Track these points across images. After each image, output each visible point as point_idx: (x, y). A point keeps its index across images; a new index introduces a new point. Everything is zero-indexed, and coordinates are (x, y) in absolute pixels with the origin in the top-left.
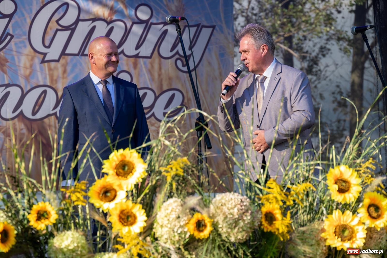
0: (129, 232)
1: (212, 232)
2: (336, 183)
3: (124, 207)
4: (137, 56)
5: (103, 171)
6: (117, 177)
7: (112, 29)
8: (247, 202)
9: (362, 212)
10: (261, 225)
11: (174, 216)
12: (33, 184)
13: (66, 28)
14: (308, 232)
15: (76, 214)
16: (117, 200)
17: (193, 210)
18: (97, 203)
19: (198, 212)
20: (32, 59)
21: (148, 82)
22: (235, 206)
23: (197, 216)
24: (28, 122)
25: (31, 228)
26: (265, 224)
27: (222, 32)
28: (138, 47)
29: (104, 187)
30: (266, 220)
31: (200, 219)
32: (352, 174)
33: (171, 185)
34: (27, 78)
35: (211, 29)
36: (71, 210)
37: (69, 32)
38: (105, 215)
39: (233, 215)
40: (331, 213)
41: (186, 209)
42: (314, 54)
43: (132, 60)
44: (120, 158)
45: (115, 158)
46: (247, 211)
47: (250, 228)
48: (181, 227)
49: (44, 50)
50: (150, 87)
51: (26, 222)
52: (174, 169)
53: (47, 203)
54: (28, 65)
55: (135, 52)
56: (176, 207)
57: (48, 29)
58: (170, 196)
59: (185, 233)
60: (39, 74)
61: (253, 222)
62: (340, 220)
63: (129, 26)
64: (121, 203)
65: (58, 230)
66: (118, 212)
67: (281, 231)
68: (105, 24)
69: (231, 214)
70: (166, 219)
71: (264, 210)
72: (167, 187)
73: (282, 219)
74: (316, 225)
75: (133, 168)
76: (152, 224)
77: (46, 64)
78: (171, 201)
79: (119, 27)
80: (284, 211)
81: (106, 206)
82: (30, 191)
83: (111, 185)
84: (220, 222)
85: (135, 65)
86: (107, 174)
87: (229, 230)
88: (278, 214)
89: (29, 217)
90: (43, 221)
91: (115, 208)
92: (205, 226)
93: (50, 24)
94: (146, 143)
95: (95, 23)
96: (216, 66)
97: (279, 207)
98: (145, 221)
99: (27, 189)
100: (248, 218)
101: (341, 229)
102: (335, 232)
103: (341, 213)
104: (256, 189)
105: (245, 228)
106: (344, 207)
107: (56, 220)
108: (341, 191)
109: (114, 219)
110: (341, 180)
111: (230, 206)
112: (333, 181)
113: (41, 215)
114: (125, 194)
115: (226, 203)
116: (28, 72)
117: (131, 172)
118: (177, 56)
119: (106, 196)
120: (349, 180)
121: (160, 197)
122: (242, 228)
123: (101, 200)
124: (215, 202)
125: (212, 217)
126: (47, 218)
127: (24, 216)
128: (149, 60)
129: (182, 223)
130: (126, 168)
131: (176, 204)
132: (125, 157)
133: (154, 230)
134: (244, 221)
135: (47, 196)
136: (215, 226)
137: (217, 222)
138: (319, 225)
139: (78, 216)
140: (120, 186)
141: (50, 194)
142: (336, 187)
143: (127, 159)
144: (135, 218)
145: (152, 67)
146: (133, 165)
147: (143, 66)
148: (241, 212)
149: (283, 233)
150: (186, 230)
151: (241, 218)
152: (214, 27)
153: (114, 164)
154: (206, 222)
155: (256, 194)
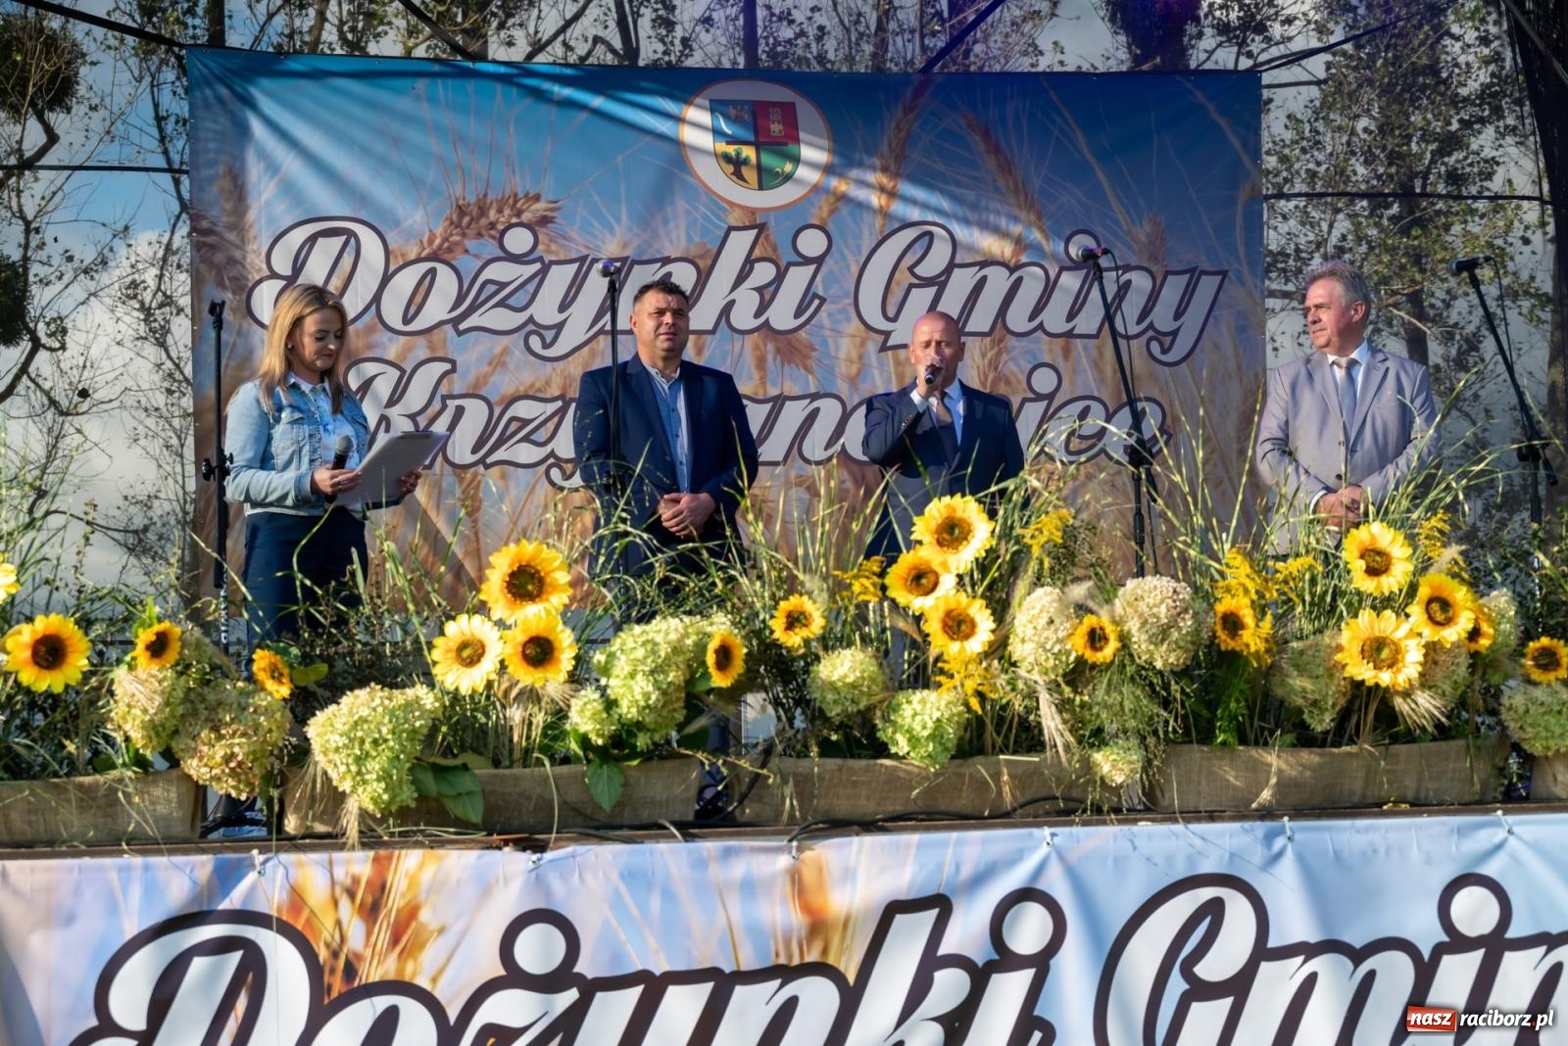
0: (962, 650)
1: (1118, 650)
2: (1362, 557)
3: (953, 605)
4: (1070, 335)
5: (913, 537)
6: (938, 548)
7: (1019, 280)
8: (1185, 592)
9: (1416, 610)
10: (1214, 636)
11: (1044, 620)
12: (778, 561)
13: (927, 282)
14: (1310, 653)
15: (862, 617)
16: (939, 592)
17: (1082, 609)
18: (902, 596)
19: (1092, 612)
20: (863, 344)
21: (1093, 385)
22: (1162, 601)
23: (1089, 621)
24: (855, 468)
25: (776, 645)
26: (1222, 635)
27: (1242, 283)
28: (1071, 316)
29: (915, 568)
30: (1224, 628)
31: (1095, 625)
32: (1394, 540)
33: (1041, 563)
34: (853, 381)
35: (1220, 278)
36: (852, 610)
37: (933, 290)
38: (918, 619)
39: (1158, 618)
40: (1356, 616)
41: (1068, 608)
42: (1470, 329)
43: (1061, 341)
44: (945, 513)
45: (936, 514)
46: (1186, 611)
47: (1193, 643)
48: (1059, 641)
49: (885, 326)
50: (1096, 394)
51: (767, 632)
52: (1046, 533)
53: (805, 598)
54: (854, 355)
55: (1066, 327)
56: (1050, 603)
57: (893, 285)
58: (1038, 581)
59: (1068, 653)
60: (876, 373)
61: (1197, 631)
62: (1373, 629)
63: (1052, 274)
64: (946, 597)
65: (826, 648)
66: (940, 614)
67: (1253, 649)
68: (1005, 272)
69: (1154, 615)
70: (1030, 626)
71: (1220, 608)
72: (1033, 566)
73: (1257, 626)
74: (1326, 638)
75: (970, 531)
76: (1007, 637)
77: (890, 353)
78: (1040, 591)
79: (1034, 276)
80: (1260, 610)
81: (918, 603)
82: (774, 574)
83: (927, 563)
84: (1134, 631)
85: (1067, 353)
86: (920, 542)
87: (1152, 647)
88: (1248, 617)
89: (771, 623)
90: (797, 630)
91: (936, 607)
92: (1106, 639)
93: (897, 275)
94: (997, 483)
95: (985, 271)
96: (1230, 352)
97: (1249, 603)
98: (993, 631)
99: (769, 571)
100: (1187, 623)
101: (1375, 645)
102: (1363, 651)
103: (1374, 614)
104: (1213, 571)
105: (1182, 644)
106: (1382, 604)
107: (824, 628)
108: (1373, 572)
109: (933, 626)
110: (1373, 550)
111: (1152, 601)
112: (1356, 553)
113: (794, 621)
114: (954, 580)
115: (1146, 595)
116: (854, 370)
117: (966, 539)
118: (1151, 333)
119: (919, 585)
120: (1388, 550)
121: (1022, 586)
122: (1176, 642)
123: (910, 592)
124: (1124, 594)
125: (1117, 622)
126: (806, 626)
127: (764, 621)
128: (1094, 342)
129: (1061, 635)
130: (957, 531)
131: (1049, 598)
132: (954, 510)
133: (1009, 648)
134: (1180, 629)
135: (808, 585)
136: (1124, 639)
137: (1129, 632)
138: (1332, 637)
139: (866, 622)
140: (945, 565)
141: (812, 580)
142: (1362, 564)
143: (959, 514)
144: (973, 625)
145: (1101, 354)
146: (969, 525)
147: (1083, 354)
148: (1174, 612)
149: (1257, 652)
150: (1068, 647)
151: (1173, 624)
152: (1224, 274)
153: (933, 525)
154: (1107, 631)
155: (1212, 579)
